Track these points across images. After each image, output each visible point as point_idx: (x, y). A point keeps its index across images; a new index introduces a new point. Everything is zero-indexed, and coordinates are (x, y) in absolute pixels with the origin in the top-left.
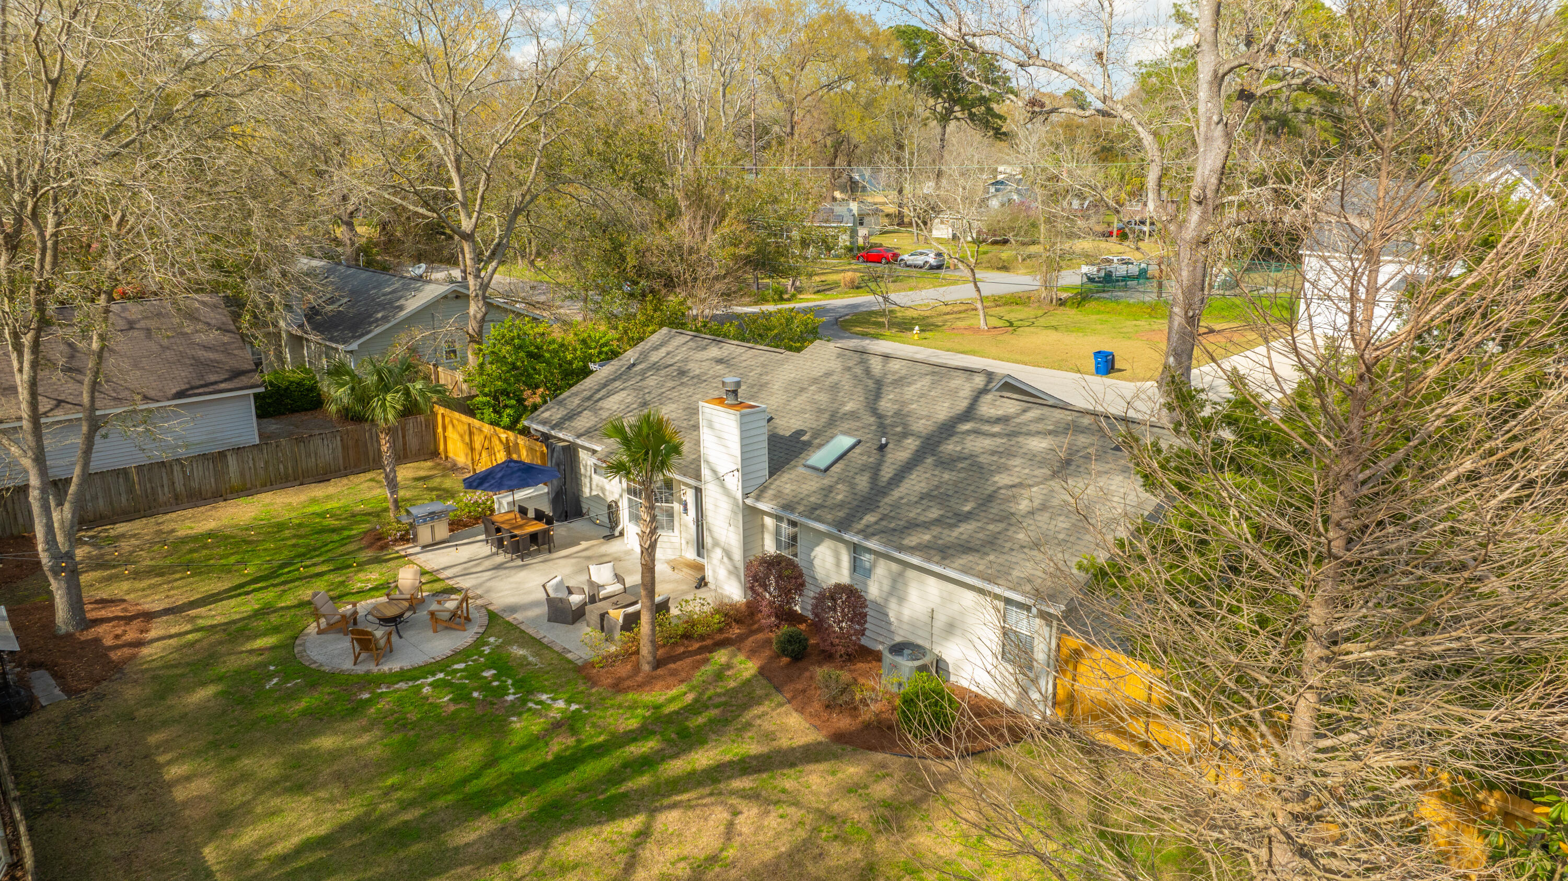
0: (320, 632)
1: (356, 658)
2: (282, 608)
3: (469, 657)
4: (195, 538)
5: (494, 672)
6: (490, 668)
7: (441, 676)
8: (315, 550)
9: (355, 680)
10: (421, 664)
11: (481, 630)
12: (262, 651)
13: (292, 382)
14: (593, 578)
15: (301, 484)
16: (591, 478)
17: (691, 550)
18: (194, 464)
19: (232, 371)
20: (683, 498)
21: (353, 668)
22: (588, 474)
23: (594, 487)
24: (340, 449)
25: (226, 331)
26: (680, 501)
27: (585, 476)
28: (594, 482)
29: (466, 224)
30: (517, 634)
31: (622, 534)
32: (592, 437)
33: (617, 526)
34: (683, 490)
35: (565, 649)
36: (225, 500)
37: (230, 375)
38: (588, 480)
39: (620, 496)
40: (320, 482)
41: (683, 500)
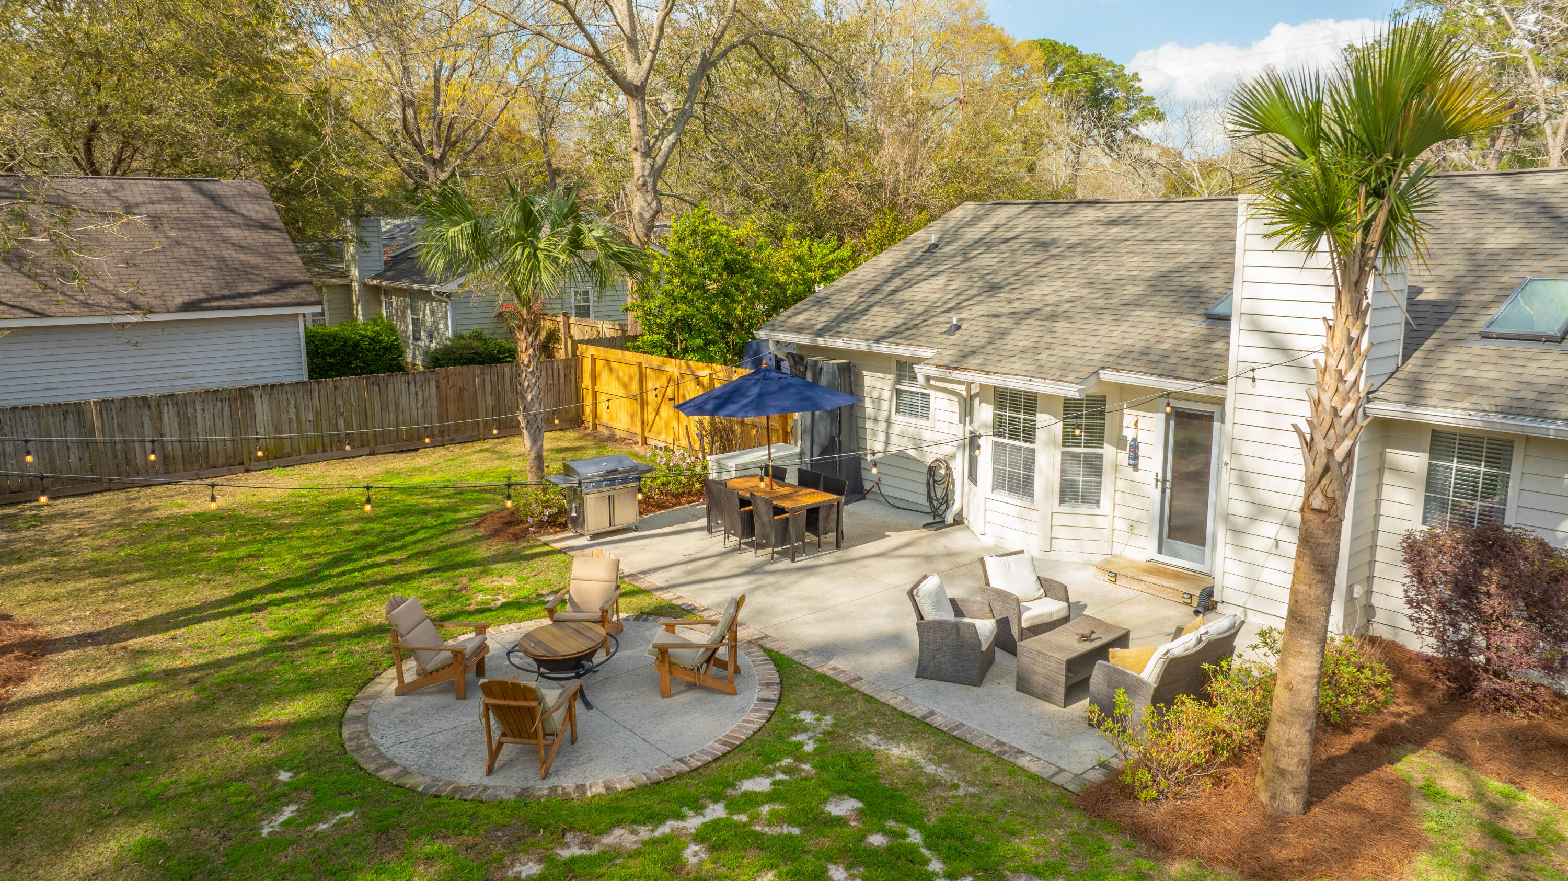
0: (404, 690)
1: (493, 755)
2: (324, 639)
3: (770, 760)
4: (182, 520)
5: (856, 804)
6: (841, 792)
7: (716, 811)
8: (393, 540)
9: (497, 817)
10: (656, 776)
11: (773, 694)
12: (267, 732)
13: (364, 336)
14: (994, 584)
15: (372, 454)
16: (888, 422)
17: (1141, 542)
18: (198, 407)
19: (274, 281)
20: (1129, 433)
21: (486, 781)
22: (883, 415)
23: (894, 439)
24: (434, 402)
25: (272, 229)
26: (1120, 442)
27: (876, 420)
28: (896, 429)
29: (633, 72)
30: (861, 705)
31: (959, 521)
32: (906, 338)
33: (947, 507)
34: (1129, 417)
35: (1002, 744)
36: (247, 471)
37: (272, 285)
38: (882, 426)
39: (958, 447)
40: (402, 452)
41: (1129, 438)
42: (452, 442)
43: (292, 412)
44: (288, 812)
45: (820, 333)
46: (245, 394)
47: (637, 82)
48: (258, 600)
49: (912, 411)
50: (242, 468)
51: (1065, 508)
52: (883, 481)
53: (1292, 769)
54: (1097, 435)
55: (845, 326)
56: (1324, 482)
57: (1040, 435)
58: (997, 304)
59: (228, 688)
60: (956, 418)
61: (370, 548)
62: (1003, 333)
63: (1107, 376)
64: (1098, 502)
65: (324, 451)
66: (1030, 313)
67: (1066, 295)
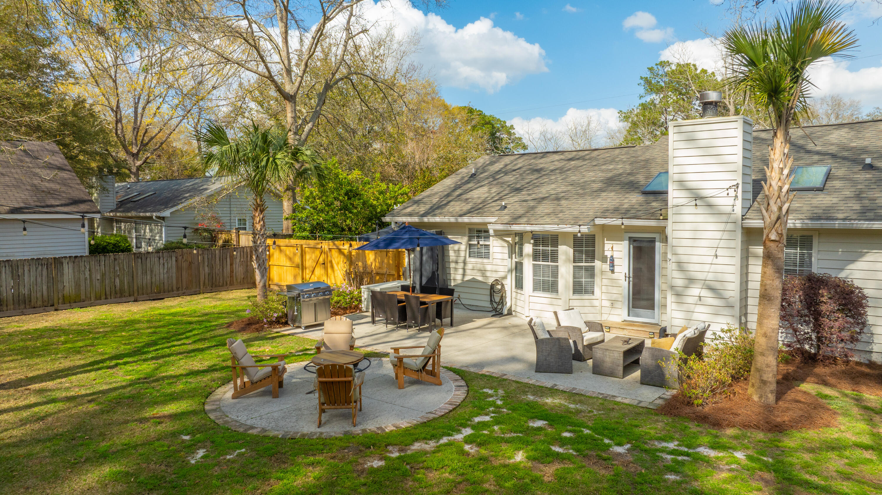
0: (239, 395)
1: (319, 418)
3: (482, 409)
5: (545, 422)
6: (532, 418)
9: (339, 445)
10: (421, 420)
11: (462, 383)
12: (160, 419)
13: (109, 243)
14: (562, 324)
15: (136, 301)
16: (465, 263)
17: (619, 311)
18: (26, 269)
19: (69, 199)
20: (608, 254)
21: (319, 430)
22: (461, 259)
23: (468, 272)
24: (174, 270)
25: (65, 170)
26: (604, 259)
27: (456, 262)
28: (469, 266)
29: (289, 88)
30: (514, 385)
31: (510, 313)
32: (477, 214)
33: (503, 306)
34: (608, 245)
35: (602, 394)
36: (56, 310)
37: (68, 201)
38: (461, 265)
39: (508, 271)
40: (154, 300)
41: (609, 256)
42: (184, 294)
43: (87, 273)
44: (201, 453)
45: (424, 215)
46: (58, 261)
47: (292, 93)
48: (108, 363)
49: (479, 255)
50: (53, 308)
51: (577, 296)
52: (461, 296)
53: (770, 379)
54: (591, 256)
55: (438, 211)
56: (776, 226)
57: (561, 257)
58: (523, 195)
59: (118, 402)
60: (506, 256)
61: (167, 339)
62: (533, 208)
63: (598, 221)
64: (593, 293)
65: (106, 298)
66: (543, 199)
67: (560, 190)
